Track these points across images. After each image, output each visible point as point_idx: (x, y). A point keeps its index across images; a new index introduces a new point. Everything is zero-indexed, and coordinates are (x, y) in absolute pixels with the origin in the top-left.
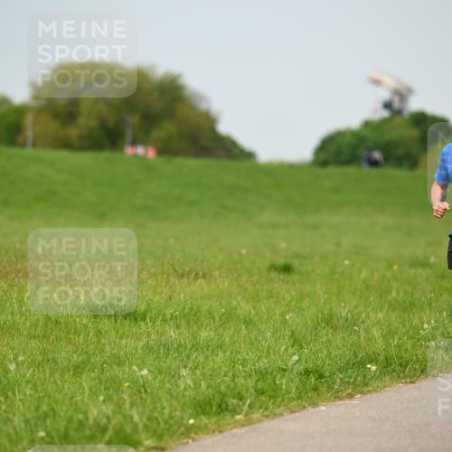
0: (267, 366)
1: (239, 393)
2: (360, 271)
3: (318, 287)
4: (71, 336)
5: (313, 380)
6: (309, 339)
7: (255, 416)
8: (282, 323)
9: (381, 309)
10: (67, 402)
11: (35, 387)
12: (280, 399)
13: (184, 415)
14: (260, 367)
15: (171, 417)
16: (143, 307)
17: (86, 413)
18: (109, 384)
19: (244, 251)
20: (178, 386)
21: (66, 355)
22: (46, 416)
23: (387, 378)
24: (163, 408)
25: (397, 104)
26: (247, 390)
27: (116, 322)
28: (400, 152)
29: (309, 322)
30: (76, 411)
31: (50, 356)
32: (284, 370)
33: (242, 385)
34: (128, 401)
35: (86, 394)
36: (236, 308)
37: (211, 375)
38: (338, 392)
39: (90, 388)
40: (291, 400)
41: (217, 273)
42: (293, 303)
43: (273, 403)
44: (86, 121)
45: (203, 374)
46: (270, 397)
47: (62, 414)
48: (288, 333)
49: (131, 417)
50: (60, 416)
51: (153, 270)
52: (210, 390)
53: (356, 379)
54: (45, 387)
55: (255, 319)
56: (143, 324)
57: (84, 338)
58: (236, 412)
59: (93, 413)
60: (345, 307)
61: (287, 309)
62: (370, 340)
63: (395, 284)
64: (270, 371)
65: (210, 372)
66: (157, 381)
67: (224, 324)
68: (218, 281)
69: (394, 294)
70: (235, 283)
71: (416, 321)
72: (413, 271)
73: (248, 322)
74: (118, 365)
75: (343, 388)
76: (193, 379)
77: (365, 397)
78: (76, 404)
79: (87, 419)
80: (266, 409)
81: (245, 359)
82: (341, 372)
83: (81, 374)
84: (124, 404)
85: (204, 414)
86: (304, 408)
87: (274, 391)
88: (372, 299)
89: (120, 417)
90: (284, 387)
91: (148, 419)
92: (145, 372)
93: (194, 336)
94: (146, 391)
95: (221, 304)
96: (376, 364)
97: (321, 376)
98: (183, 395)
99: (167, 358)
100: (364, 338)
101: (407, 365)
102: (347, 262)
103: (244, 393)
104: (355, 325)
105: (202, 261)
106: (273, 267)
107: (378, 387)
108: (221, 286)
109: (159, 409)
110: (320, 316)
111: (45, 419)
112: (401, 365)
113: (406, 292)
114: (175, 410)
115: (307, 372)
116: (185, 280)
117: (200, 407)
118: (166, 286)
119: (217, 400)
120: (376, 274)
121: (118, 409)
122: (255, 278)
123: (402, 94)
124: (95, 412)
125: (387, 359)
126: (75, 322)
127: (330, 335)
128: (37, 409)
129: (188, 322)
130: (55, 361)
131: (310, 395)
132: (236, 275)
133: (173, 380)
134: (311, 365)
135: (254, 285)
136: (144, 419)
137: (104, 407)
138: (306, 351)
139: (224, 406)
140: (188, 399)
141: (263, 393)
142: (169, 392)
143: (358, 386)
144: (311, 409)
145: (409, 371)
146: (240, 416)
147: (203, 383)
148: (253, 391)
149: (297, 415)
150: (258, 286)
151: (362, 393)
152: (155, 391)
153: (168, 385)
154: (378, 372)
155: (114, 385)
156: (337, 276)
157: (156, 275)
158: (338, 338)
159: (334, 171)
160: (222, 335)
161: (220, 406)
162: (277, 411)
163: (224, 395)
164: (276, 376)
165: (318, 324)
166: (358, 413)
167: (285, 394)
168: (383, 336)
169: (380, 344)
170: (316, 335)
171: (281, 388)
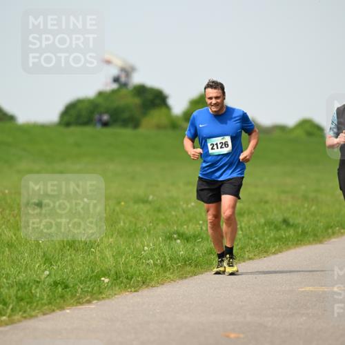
0: (25, 279)
1: (3, 300)
5: (60, 290)
6: (57, 258)
7: (16, 317)
8: (36, 246)
9: (112, 235)
12: (35, 304)
14: (20, 280)
19: (7, 191)
23: (117, 288)
25: (123, 79)
26: (10, 298)
28: (126, 115)
29: (57, 245)
32: (38, 282)
36: (1, 235)
38: (79, 298)
43: (30, 308)
46: (28, 303)
48: (41, 254)
53: (93, 289)
55: (16, 243)
58: (1, 314)
62: (103, 259)
63: (122, 216)
64: (27, 283)
69: (122, 224)
71: (138, 245)
72: (136, 207)
75: (82, 296)
77: (100, 303)
80: (25, 312)
81: (8, 274)
82: (81, 284)
86: (54, 311)
87: (30, 298)
88: (105, 227)
90: (38, 295)
96: (109, 277)
97: (66, 287)
100: (99, 257)
101: (132, 278)
103: (7, 300)
104: (92, 247)
107: (110, 295)
110: (65, 240)
112: (127, 278)
113: (131, 222)
115: (56, 284)
120: (108, 208)
122: (16, 212)
123: (127, 71)
125: (116, 273)
127: (73, 256)
131: (58, 301)
134: (58, 279)
135: (15, 217)
138: (55, 267)
141: (22, 300)
143: (95, 294)
144: (58, 312)
145: (134, 283)
146: (4, 317)
148: (14, 298)
149: (48, 316)
150: (17, 218)
151: (98, 299)
154: (110, 284)
158: (79, 258)
159: (76, 130)
162: (33, 313)
164: (32, 286)
165: (64, 247)
166: (94, 315)
167: (39, 300)
168: (113, 256)
169: (111, 262)
170: (62, 255)
171: (36, 296)
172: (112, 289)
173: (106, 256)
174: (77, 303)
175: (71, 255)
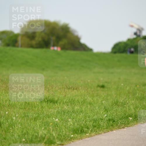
1: (87, 127)
2: (126, 87)
3: (113, 92)
4: (33, 108)
5: (111, 122)
6: (110, 109)
7: (93, 134)
8: (101, 104)
9: (133, 100)
10: (32, 129)
11: (21, 125)
12: (101, 129)
13: (70, 134)
14: (94, 118)
15: (65, 134)
16: (56, 99)
17: (38, 133)
18: (45, 124)
19: (89, 81)
20: (68, 124)
21: (31, 114)
22: (25, 134)
23: (135, 122)
24: (63, 131)
25: (138, 33)
26: (90, 126)
27: (48, 104)
29: (110, 104)
30: (35, 132)
31: (27, 115)
32: (102, 119)
33: (88, 124)
34: (52, 129)
35: (38, 127)
36: (86, 99)
37: (78, 121)
38: (120, 126)
39: (39, 125)
40: (104, 129)
41: (80, 88)
42: (105, 98)
43: (99, 130)
44: (38, 39)
45: (76, 121)
46: (97, 128)
47: (30, 133)
48: (103, 107)
49: (53, 134)
50: (30, 134)
51: (60, 87)
52: (78, 126)
53: (125, 122)
54: (25, 125)
55: (93, 103)
56: (56, 104)
57: (37, 109)
58: (86, 133)
59: (40, 133)
60: (121, 99)
61: (103, 99)
62: (130, 110)
63: (138, 91)
64: (97, 119)
65: (78, 120)
66: (61, 123)
67: (82, 104)
68: (81, 90)
70: (86, 91)
72: (144, 87)
73: (90, 104)
74: (48, 117)
75: (121, 125)
76: (73, 122)
77: (128, 128)
78: (35, 130)
79: (38, 135)
80: (96, 132)
81: (89, 116)
82: (120, 120)
83: (36, 120)
84: (50, 130)
85: (76, 133)
86: (109, 131)
87: (99, 126)
88: (130, 96)
89: (49, 134)
90: (102, 125)
91: (58, 135)
92: (57, 120)
93: (73, 108)
94: (57, 126)
95: (82, 98)
96: (132, 117)
97: (114, 121)
98: (69, 127)
99: (64, 115)
100: (128, 109)
102: (122, 84)
103: (89, 127)
104: (125, 105)
105: (76, 84)
106: (98, 86)
107: (132, 125)
108: (82, 92)
109: (62, 132)
110: (114, 101)
111: (25, 135)
114: (67, 132)
115: (109, 120)
116: (70, 90)
117: (75, 131)
118: (64, 92)
119: (80, 129)
120: (132, 88)
121: (48, 132)
122: (93, 90)
123: (140, 30)
124: (41, 133)
125: (135, 116)
126: (34, 104)
127: (117, 108)
128: (22, 132)
129: (71, 104)
130: (28, 116)
131: (110, 127)
132: (86, 89)
133: (66, 123)
134: (110, 118)
135: (92, 92)
136: (57, 135)
137: (44, 131)
138: (109, 113)
139: (83, 131)
140: (71, 129)
141: (95, 127)
142: (65, 126)
143: (126, 124)
144: (111, 132)
146: (88, 134)
147: (76, 123)
148: (92, 126)
149: (106, 134)
150: (94, 92)
151: (127, 127)
152: (60, 126)
153: (65, 124)
154: (132, 120)
155: (47, 124)
156: (119, 89)
157: (60, 88)
158: (120, 109)
159: (118, 55)
160: (82, 108)
161: (81, 131)
162: (100, 133)
163: (83, 127)
164: (99, 121)
165: (113, 104)
166: (126, 133)
167: (102, 127)
168: (134, 108)
169: (133, 111)
170: (112, 108)
171: (101, 125)
172: (133, 122)
173: (131, 108)
174: (118, 128)
175: (116, 108)
